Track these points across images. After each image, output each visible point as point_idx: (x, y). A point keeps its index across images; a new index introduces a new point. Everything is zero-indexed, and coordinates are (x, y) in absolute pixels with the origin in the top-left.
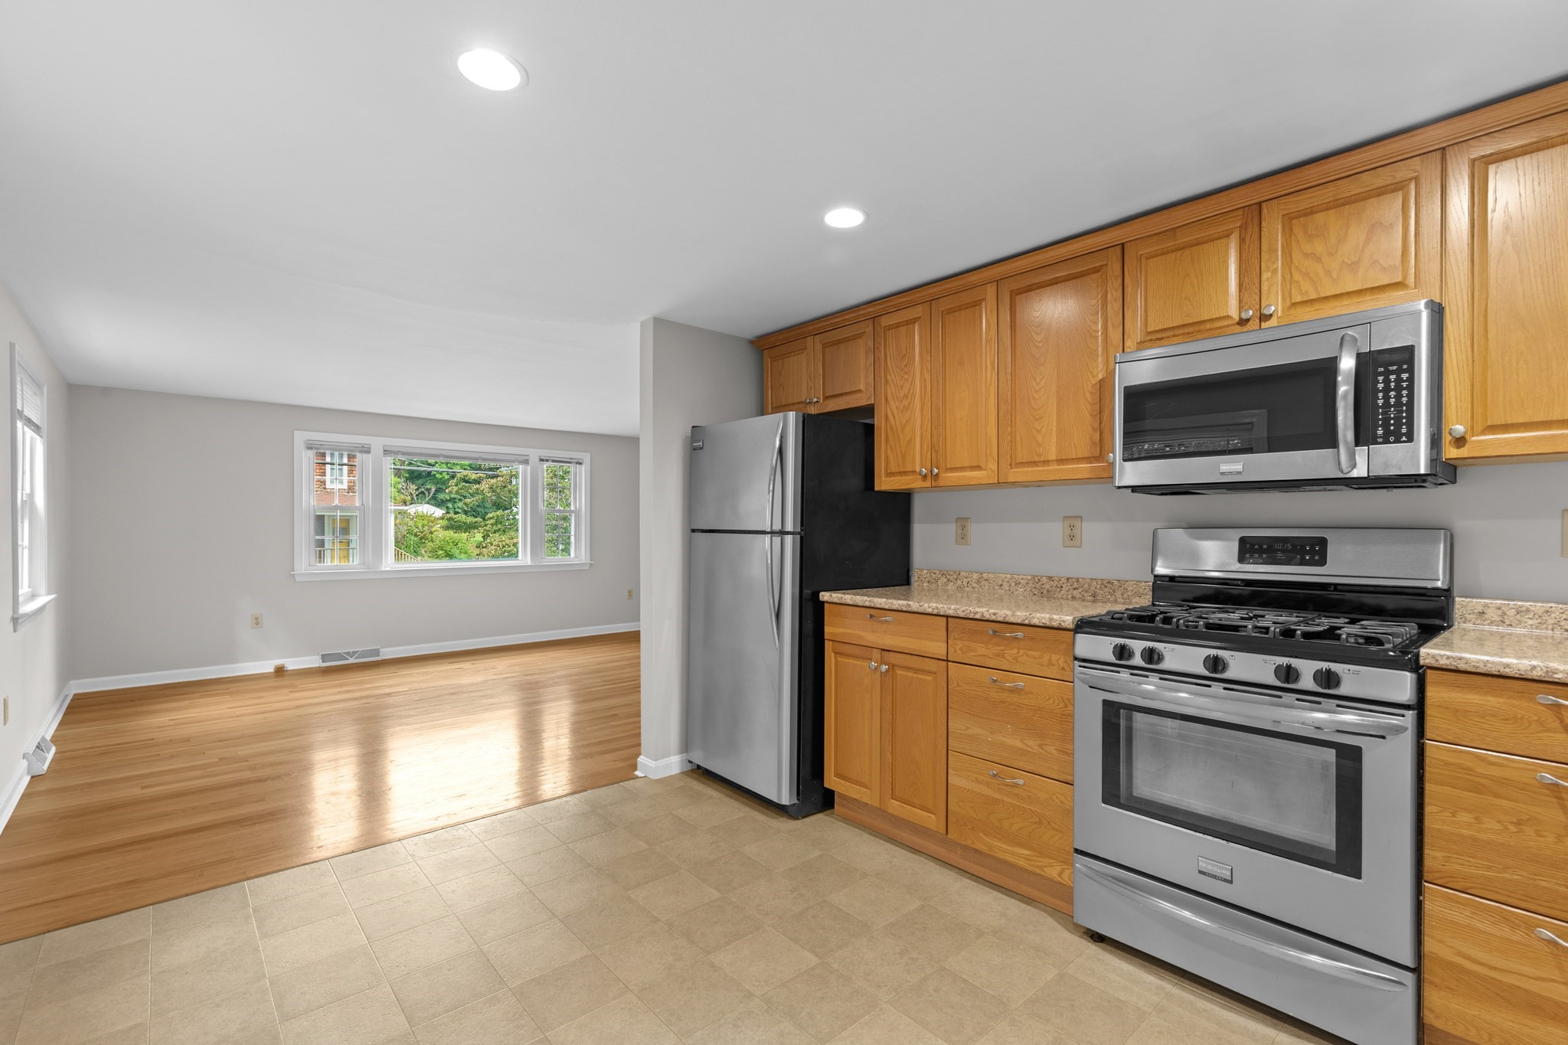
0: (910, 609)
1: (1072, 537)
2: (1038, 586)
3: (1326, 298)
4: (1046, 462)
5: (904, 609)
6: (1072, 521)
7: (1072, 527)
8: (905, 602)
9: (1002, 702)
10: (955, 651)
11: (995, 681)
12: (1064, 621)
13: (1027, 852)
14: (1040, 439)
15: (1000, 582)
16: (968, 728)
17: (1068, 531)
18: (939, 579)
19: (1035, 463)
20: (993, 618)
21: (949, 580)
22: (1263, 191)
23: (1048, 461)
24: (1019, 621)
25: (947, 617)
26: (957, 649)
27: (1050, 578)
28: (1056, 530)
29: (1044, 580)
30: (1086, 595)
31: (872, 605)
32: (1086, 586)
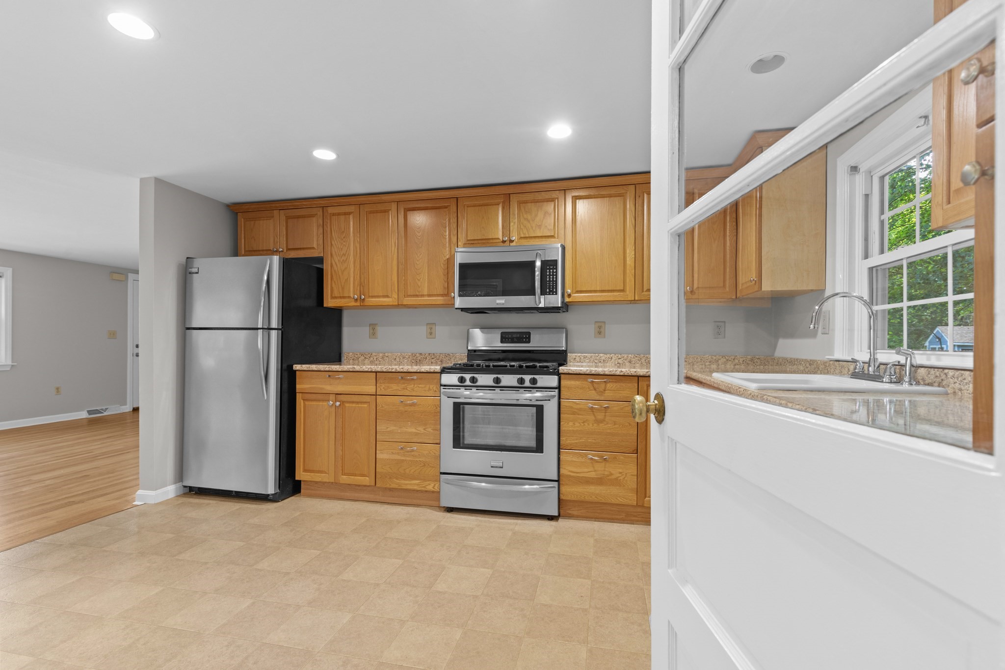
0: (354, 370)
1: (431, 334)
2: (414, 358)
3: (531, 237)
4: (423, 296)
5: (351, 370)
6: (431, 326)
7: (431, 329)
8: (351, 367)
9: (406, 412)
10: (381, 389)
11: (402, 402)
12: (436, 369)
13: (418, 481)
14: (419, 284)
16: (387, 428)
17: (429, 331)
18: (360, 357)
19: (417, 296)
20: (402, 370)
21: (365, 358)
22: (510, 189)
23: (423, 295)
24: (415, 371)
25: (376, 372)
26: (382, 389)
27: (421, 354)
28: (423, 330)
29: (418, 355)
31: (331, 369)
32: (438, 357)
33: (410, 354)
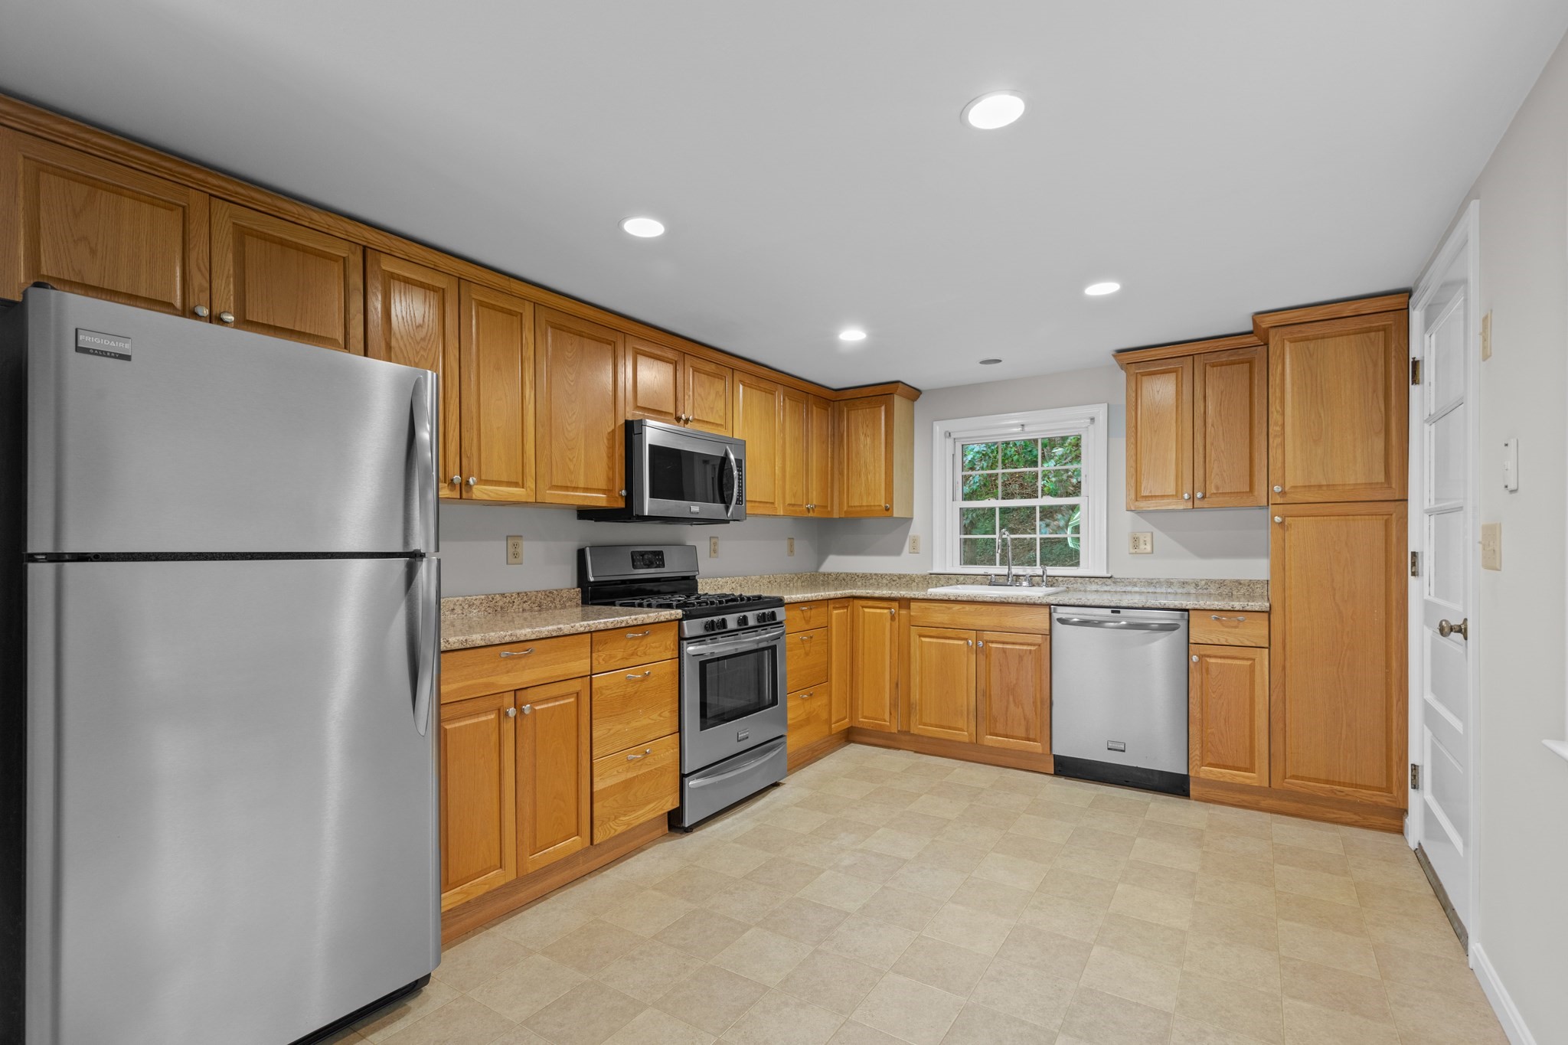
0: (561, 633)
1: (516, 555)
4: (576, 489)
5: (554, 634)
6: (513, 540)
7: (515, 546)
8: (555, 627)
9: (636, 693)
10: (599, 663)
11: (630, 678)
13: (652, 805)
14: (572, 467)
15: (452, 607)
16: (610, 730)
17: (511, 550)
25: (591, 632)
26: (601, 661)
27: (503, 595)
28: (499, 548)
29: (498, 597)
30: (534, 606)
31: (515, 639)
32: (534, 598)
33: (483, 597)
